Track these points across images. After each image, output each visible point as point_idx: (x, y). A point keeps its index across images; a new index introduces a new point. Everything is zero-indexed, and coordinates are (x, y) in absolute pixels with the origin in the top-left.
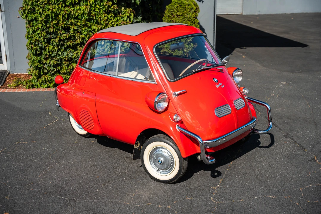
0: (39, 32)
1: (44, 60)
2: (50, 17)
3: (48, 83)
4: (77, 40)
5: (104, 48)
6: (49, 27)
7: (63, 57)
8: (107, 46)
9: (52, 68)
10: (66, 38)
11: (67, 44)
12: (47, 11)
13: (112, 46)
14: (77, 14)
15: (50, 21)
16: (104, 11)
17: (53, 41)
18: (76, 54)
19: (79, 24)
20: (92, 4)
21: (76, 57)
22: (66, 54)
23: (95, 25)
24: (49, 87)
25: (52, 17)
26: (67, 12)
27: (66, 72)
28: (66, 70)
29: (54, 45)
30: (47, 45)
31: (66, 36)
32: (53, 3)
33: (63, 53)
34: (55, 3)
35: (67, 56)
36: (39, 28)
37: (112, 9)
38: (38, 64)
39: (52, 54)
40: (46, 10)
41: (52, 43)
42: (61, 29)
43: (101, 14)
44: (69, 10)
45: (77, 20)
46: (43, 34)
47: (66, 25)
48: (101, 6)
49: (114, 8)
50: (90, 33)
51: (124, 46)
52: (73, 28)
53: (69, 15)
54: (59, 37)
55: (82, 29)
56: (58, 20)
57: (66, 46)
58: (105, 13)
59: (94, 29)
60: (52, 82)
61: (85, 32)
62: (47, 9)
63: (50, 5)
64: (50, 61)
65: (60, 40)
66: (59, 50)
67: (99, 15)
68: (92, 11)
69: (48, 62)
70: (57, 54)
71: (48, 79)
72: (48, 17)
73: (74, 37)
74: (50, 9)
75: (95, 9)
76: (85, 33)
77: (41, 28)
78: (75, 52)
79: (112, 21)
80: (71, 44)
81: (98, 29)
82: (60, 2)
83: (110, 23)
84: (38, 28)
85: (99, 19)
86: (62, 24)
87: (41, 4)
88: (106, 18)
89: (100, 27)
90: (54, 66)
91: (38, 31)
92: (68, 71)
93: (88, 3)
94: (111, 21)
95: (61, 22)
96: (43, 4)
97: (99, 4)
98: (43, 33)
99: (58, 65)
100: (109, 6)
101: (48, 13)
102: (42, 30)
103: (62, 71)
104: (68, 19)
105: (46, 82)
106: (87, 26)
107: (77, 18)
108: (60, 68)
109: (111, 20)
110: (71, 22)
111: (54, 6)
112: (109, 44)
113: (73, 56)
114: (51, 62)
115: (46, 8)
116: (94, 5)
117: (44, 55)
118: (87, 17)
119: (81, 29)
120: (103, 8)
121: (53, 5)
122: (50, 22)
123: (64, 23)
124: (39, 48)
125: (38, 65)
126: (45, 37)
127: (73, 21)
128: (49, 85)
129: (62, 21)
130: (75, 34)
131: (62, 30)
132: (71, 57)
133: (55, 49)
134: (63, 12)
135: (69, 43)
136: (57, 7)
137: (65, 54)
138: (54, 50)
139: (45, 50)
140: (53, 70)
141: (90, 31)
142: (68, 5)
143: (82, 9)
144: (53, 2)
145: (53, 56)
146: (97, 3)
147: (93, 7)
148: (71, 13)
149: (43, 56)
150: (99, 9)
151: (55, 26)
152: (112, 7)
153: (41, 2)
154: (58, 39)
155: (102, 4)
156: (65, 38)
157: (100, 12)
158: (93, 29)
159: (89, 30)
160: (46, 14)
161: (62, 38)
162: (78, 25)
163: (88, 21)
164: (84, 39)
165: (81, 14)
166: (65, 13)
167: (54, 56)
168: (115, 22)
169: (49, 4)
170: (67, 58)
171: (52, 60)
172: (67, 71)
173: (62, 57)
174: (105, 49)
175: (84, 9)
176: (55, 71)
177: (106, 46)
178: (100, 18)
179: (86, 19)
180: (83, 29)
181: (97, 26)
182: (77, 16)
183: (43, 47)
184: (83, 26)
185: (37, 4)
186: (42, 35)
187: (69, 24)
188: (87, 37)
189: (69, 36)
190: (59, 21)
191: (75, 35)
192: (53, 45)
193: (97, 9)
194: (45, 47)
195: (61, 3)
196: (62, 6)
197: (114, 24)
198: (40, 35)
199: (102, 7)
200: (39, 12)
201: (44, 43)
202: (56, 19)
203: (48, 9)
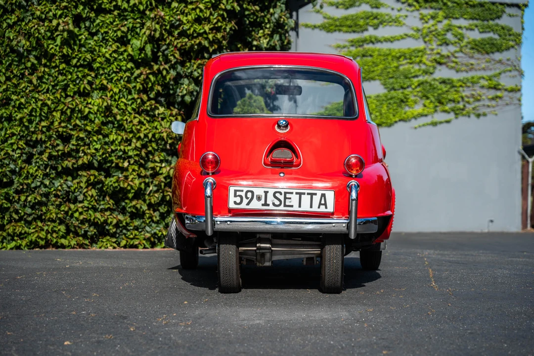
0: (13, 141)
1: (14, 195)
2: (38, 115)
3: (18, 240)
4: (82, 159)
5: (126, 174)
6: (33, 133)
7: (53, 189)
8: (134, 170)
9: (29, 211)
10: (62, 154)
11: (63, 165)
12: (34, 103)
13: (141, 172)
14: (87, 110)
15: (37, 122)
16: (133, 109)
17: (37, 158)
18: (78, 183)
19: (89, 128)
20: (113, 95)
21: (76, 190)
22: (59, 184)
23: (116, 133)
24: (18, 248)
25: (40, 114)
26: (70, 106)
27: (56, 218)
28: (57, 214)
29: (39, 167)
30: (24, 165)
31: (64, 150)
32: (45, 91)
33: (53, 181)
34: (47, 92)
35: (60, 188)
36: (15, 134)
37: (147, 106)
38: (4, 201)
39: (33, 182)
40: (32, 102)
41: (36, 162)
42: (55, 136)
43: (128, 115)
44: (74, 103)
45: (85, 122)
46: (22, 145)
47: (64, 130)
48: (129, 100)
49: (151, 105)
50: (106, 147)
51: (162, 174)
52: (77, 135)
53: (73, 111)
54: (50, 151)
55: (93, 139)
56: (51, 121)
57: (60, 169)
58: (135, 113)
59: (113, 140)
60: (26, 237)
61: (97, 144)
62: (34, 100)
63: (40, 94)
64: (27, 196)
65: (50, 157)
66: (46, 175)
67: (125, 115)
68: (113, 107)
69: (23, 198)
70: (42, 183)
71: (21, 229)
72: (34, 114)
73: (77, 151)
74: (39, 100)
75: (118, 104)
76: (98, 146)
77: (19, 134)
78: (75, 181)
79: (146, 128)
80: (70, 165)
81: (123, 139)
82: (57, 90)
83: (142, 129)
84: (13, 134)
85: (125, 122)
86: (59, 128)
87: (24, 92)
88: (137, 120)
89: (126, 136)
90: (33, 207)
91: (11, 140)
92: (59, 216)
93: (108, 93)
94: (144, 127)
95: (56, 124)
96: (27, 91)
97: (126, 97)
98: (21, 143)
99: (41, 204)
100: (142, 100)
101: (35, 107)
102: (19, 137)
103: (48, 216)
104: (69, 119)
105: (12, 237)
106: (101, 134)
107: (85, 118)
108: (46, 210)
109: (145, 125)
110: (76, 125)
111: (47, 96)
112: (136, 168)
113: (72, 186)
114: (29, 199)
115: (33, 97)
116: (117, 97)
117: (18, 184)
118: (103, 118)
119: (91, 139)
120: (133, 103)
121: (43, 94)
122: (37, 124)
123: (63, 125)
124: (9, 171)
125: (3, 203)
126: (24, 151)
127: (78, 122)
128: (18, 244)
129: (59, 121)
130: (78, 147)
131: (55, 139)
132: (68, 190)
133: (39, 173)
134: (63, 106)
135: (66, 162)
136: (52, 97)
137: (57, 184)
138: (37, 175)
139: (20, 175)
140: (30, 215)
141: (106, 143)
142: (72, 95)
143: (96, 104)
144: (45, 88)
145: (33, 188)
146: (121, 96)
147: (115, 100)
148: (77, 109)
149: (15, 186)
150: (126, 105)
151: (44, 129)
152: (148, 103)
153: (24, 87)
154: (47, 155)
155: (130, 97)
156: (60, 153)
157: (126, 109)
158: (111, 140)
159: (104, 141)
160: (30, 108)
161: (55, 154)
162: (86, 131)
163: (104, 126)
164: (94, 157)
165: (94, 110)
166: (66, 108)
167: (35, 188)
168: (150, 130)
169: (39, 92)
170: (60, 191)
171: (30, 194)
172: (57, 216)
173: (50, 189)
174: (128, 176)
175: (99, 104)
176: (34, 217)
177: (131, 170)
178: (127, 120)
179: (101, 121)
180: (95, 138)
181: (119, 135)
182: (87, 115)
183: (17, 169)
184: (95, 134)
185: (16, 92)
186: (20, 146)
187: (71, 130)
188: (101, 153)
189: (69, 149)
190: (52, 123)
191: (80, 148)
192: (36, 165)
193: (122, 104)
194: (21, 168)
195: (60, 91)
196: (61, 96)
197: (149, 133)
198: (15, 147)
199: (130, 103)
200: (18, 103)
201: (19, 162)
202: (47, 118)
203: (36, 100)
